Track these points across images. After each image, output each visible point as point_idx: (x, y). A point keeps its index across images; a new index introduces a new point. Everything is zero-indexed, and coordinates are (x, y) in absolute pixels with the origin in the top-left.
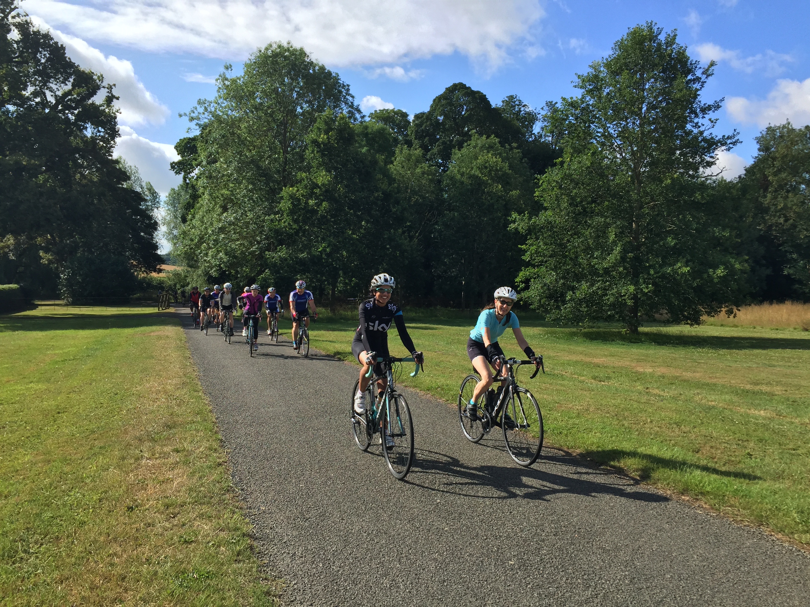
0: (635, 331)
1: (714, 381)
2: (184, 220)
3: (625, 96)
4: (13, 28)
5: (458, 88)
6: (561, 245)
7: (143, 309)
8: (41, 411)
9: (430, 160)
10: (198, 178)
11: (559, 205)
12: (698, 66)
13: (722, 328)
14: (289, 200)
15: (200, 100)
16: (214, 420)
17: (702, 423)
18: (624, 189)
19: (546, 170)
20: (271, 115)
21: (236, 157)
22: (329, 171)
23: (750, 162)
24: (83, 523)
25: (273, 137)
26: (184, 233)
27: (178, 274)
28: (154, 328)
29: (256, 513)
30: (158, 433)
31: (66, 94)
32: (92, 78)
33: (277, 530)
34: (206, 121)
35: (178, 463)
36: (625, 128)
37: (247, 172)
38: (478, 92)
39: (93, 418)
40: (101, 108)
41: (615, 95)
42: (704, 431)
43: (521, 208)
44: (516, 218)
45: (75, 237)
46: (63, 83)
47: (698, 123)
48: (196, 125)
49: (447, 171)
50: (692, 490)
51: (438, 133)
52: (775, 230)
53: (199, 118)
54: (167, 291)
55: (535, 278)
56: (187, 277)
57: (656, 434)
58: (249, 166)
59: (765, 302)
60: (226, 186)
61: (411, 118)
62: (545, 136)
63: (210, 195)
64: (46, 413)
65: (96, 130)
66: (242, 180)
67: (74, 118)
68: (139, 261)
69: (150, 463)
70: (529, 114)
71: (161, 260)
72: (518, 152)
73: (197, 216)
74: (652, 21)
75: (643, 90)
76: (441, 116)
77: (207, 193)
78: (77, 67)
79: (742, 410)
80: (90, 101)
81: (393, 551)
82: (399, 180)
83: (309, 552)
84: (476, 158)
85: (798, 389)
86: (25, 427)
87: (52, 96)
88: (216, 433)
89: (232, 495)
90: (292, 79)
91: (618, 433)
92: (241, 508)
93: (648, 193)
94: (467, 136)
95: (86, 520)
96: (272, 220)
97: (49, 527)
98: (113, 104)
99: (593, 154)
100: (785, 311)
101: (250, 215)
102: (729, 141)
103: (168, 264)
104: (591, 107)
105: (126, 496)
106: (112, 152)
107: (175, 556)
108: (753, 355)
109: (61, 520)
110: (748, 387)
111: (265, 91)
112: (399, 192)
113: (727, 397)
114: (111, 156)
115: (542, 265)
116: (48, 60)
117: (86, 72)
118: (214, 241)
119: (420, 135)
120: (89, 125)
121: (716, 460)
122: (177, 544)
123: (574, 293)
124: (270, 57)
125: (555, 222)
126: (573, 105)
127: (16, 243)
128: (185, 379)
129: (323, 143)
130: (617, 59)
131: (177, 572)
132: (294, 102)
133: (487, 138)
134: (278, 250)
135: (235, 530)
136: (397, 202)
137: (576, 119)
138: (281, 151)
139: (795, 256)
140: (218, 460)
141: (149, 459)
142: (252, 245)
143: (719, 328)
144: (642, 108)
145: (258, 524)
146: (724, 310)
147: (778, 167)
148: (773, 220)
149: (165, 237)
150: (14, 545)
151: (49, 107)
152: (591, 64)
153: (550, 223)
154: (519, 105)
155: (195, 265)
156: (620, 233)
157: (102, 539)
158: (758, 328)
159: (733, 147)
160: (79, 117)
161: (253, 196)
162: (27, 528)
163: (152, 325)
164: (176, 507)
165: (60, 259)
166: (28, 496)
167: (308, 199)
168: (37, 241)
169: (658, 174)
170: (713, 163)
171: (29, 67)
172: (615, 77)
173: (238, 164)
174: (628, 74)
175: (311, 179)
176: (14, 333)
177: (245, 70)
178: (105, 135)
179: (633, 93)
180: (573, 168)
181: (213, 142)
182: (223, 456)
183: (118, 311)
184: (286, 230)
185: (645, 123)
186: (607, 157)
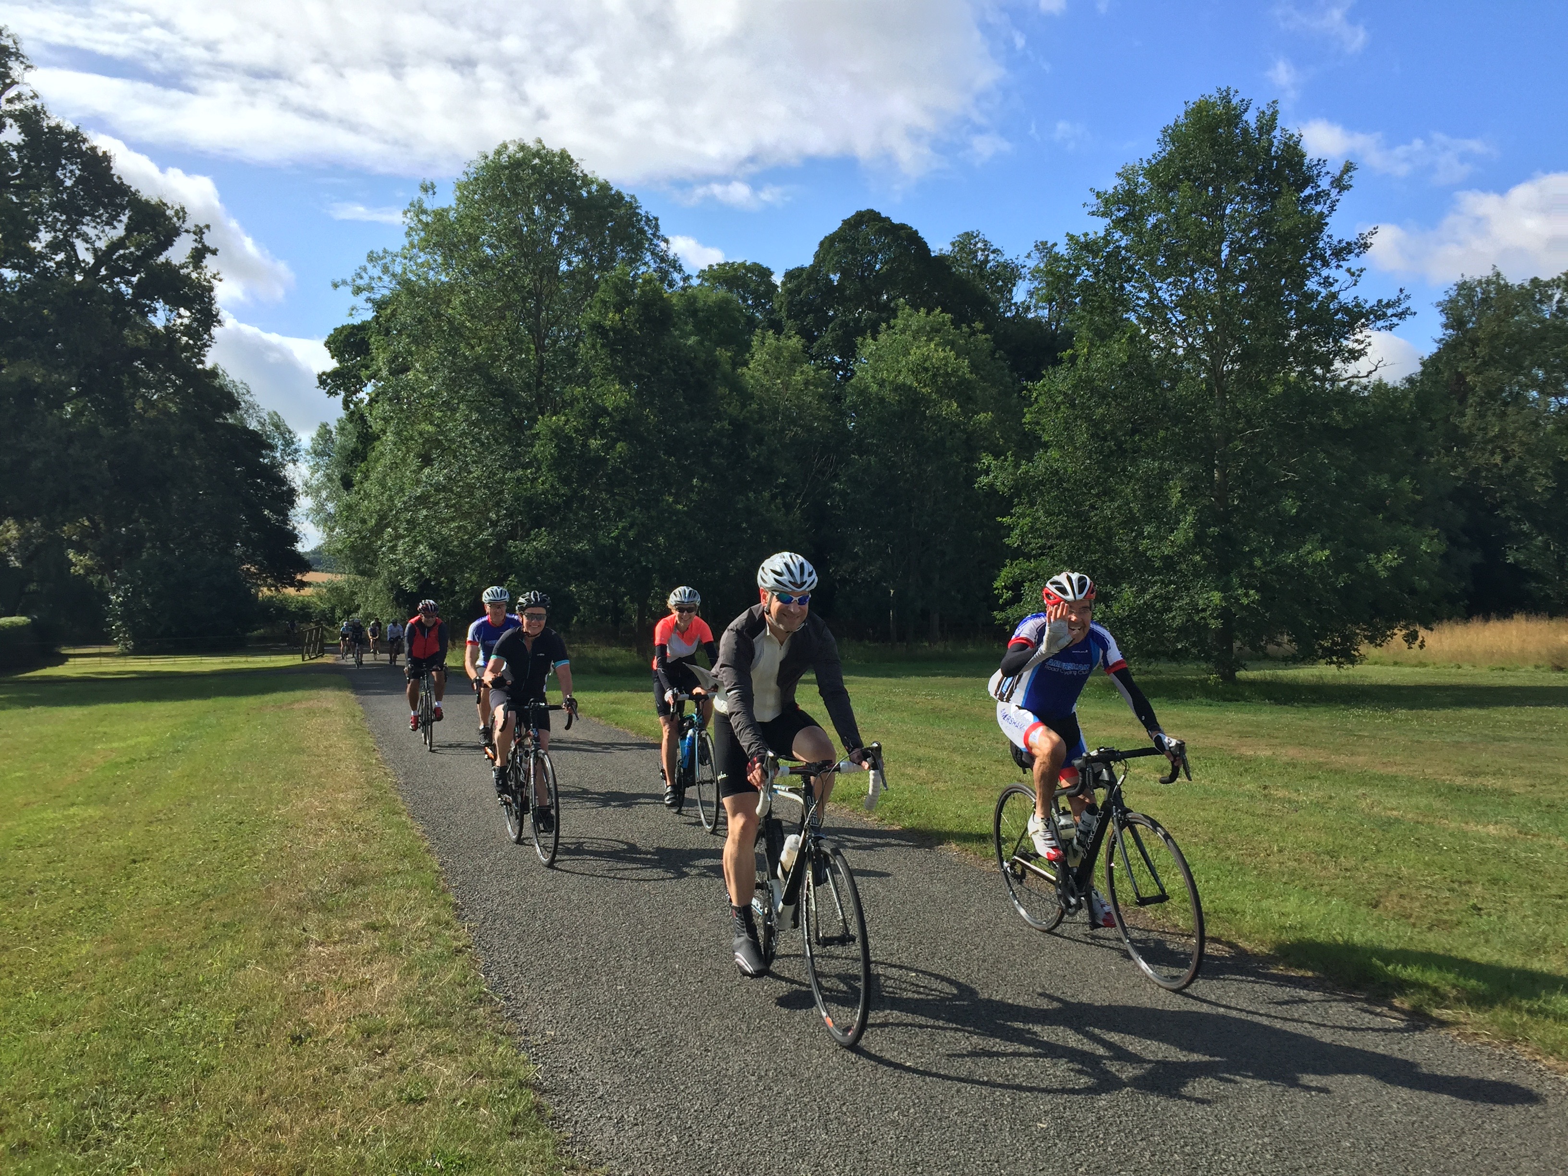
0: (1229, 677)
1: (1392, 770)
2: (347, 483)
3: (1187, 230)
4: (9, 121)
5: (865, 219)
7: (273, 658)
8: (100, 860)
9: (817, 358)
10: (373, 401)
11: (1071, 439)
12: (1324, 170)
13: (1396, 668)
14: (551, 440)
15: (372, 252)
16: (437, 867)
17: (1378, 851)
18: (1195, 407)
19: (1044, 372)
20: (510, 279)
21: (445, 359)
22: (625, 382)
23: (1431, 349)
24: (208, 1070)
25: (516, 320)
26: (349, 507)
27: (337, 588)
28: (298, 694)
29: (539, 1042)
30: (332, 895)
31: (114, 246)
32: (163, 214)
33: (582, 1073)
34: (386, 292)
35: (377, 950)
36: (1191, 291)
37: (468, 389)
38: (903, 227)
39: (202, 869)
40: (182, 271)
41: (1168, 229)
42: (1383, 867)
43: (998, 445)
44: (990, 464)
45: (137, 521)
46: (107, 224)
47: (1328, 277)
48: (367, 301)
49: (851, 378)
51: (832, 306)
52: (1486, 478)
53: (373, 288)
54: (317, 623)
55: (1031, 581)
56: (356, 593)
57: (1293, 872)
58: (470, 376)
59: (1475, 618)
60: (428, 417)
61: (778, 279)
62: (1036, 307)
63: (398, 434)
64: (110, 861)
65: (174, 313)
66: (458, 404)
67: (130, 291)
68: (261, 565)
69: (324, 951)
70: (1005, 266)
71: (304, 564)
72: (987, 339)
73: (373, 476)
74: (1229, 88)
75: (1222, 218)
76: (835, 273)
77: (391, 429)
78: (134, 194)
79: (1453, 825)
80: (162, 259)
81: (812, 1110)
82: (760, 398)
83: (650, 1113)
84: (906, 353)
85: (1556, 783)
86: (74, 891)
87: (87, 249)
88: (444, 891)
89: (489, 1009)
90: (547, 208)
91: (1218, 872)
92: (509, 1034)
93: (1239, 412)
94: (889, 312)
95: (214, 1063)
96: (519, 480)
97: (144, 1079)
98: (205, 263)
99: (1131, 339)
100: (1514, 633)
101: (476, 471)
102: (1390, 312)
103: (316, 571)
104: (1123, 252)
105: (286, 1014)
106: (204, 356)
107: (393, 1127)
108: (1462, 719)
109: (167, 1066)
110: (1459, 780)
111: (498, 232)
112: (762, 418)
113: (1423, 801)
114: (202, 362)
115: (1042, 554)
116: (79, 181)
117: (153, 203)
118: (408, 522)
119: (797, 310)
120: (159, 305)
121: (1412, 920)
122: (395, 1104)
123: (1107, 607)
124: (506, 168)
125: (1065, 469)
126: (1088, 247)
127: (22, 535)
128: (370, 791)
129: (613, 329)
130: (1168, 162)
131: (402, 1158)
132: (553, 253)
133: (928, 314)
134: (532, 537)
135: (502, 1075)
136: (759, 440)
137: (1096, 274)
138: (532, 346)
139: (1525, 527)
140: (455, 944)
141: (321, 944)
142: (481, 528)
143: (1391, 668)
144: (1220, 251)
145: (544, 1064)
146: (1400, 634)
147: (1483, 358)
148: (1481, 459)
149: (310, 518)
150: (82, 1115)
151: (83, 271)
152: (1120, 171)
153: (1057, 472)
154: (983, 250)
155: (370, 569)
156: (1192, 489)
157: (249, 1098)
158: (1467, 668)
159: (1400, 322)
160: (141, 290)
161: (479, 433)
162: (103, 1082)
163: (293, 690)
164: (385, 1034)
165: (107, 565)
166: (96, 1021)
167: (587, 438)
168: (64, 532)
169: (1258, 376)
170: (1361, 353)
171: (41, 194)
172: (1167, 193)
173: (450, 373)
174: (1191, 188)
175: (591, 399)
176: (27, 711)
177: (458, 193)
178: (191, 323)
179: (1201, 223)
180: (1093, 366)
181: (400, 333)
182: (462, 935)
183: (224, 663)
184: (546, 497)
185: (1227, 280)
186: (1158, 347)
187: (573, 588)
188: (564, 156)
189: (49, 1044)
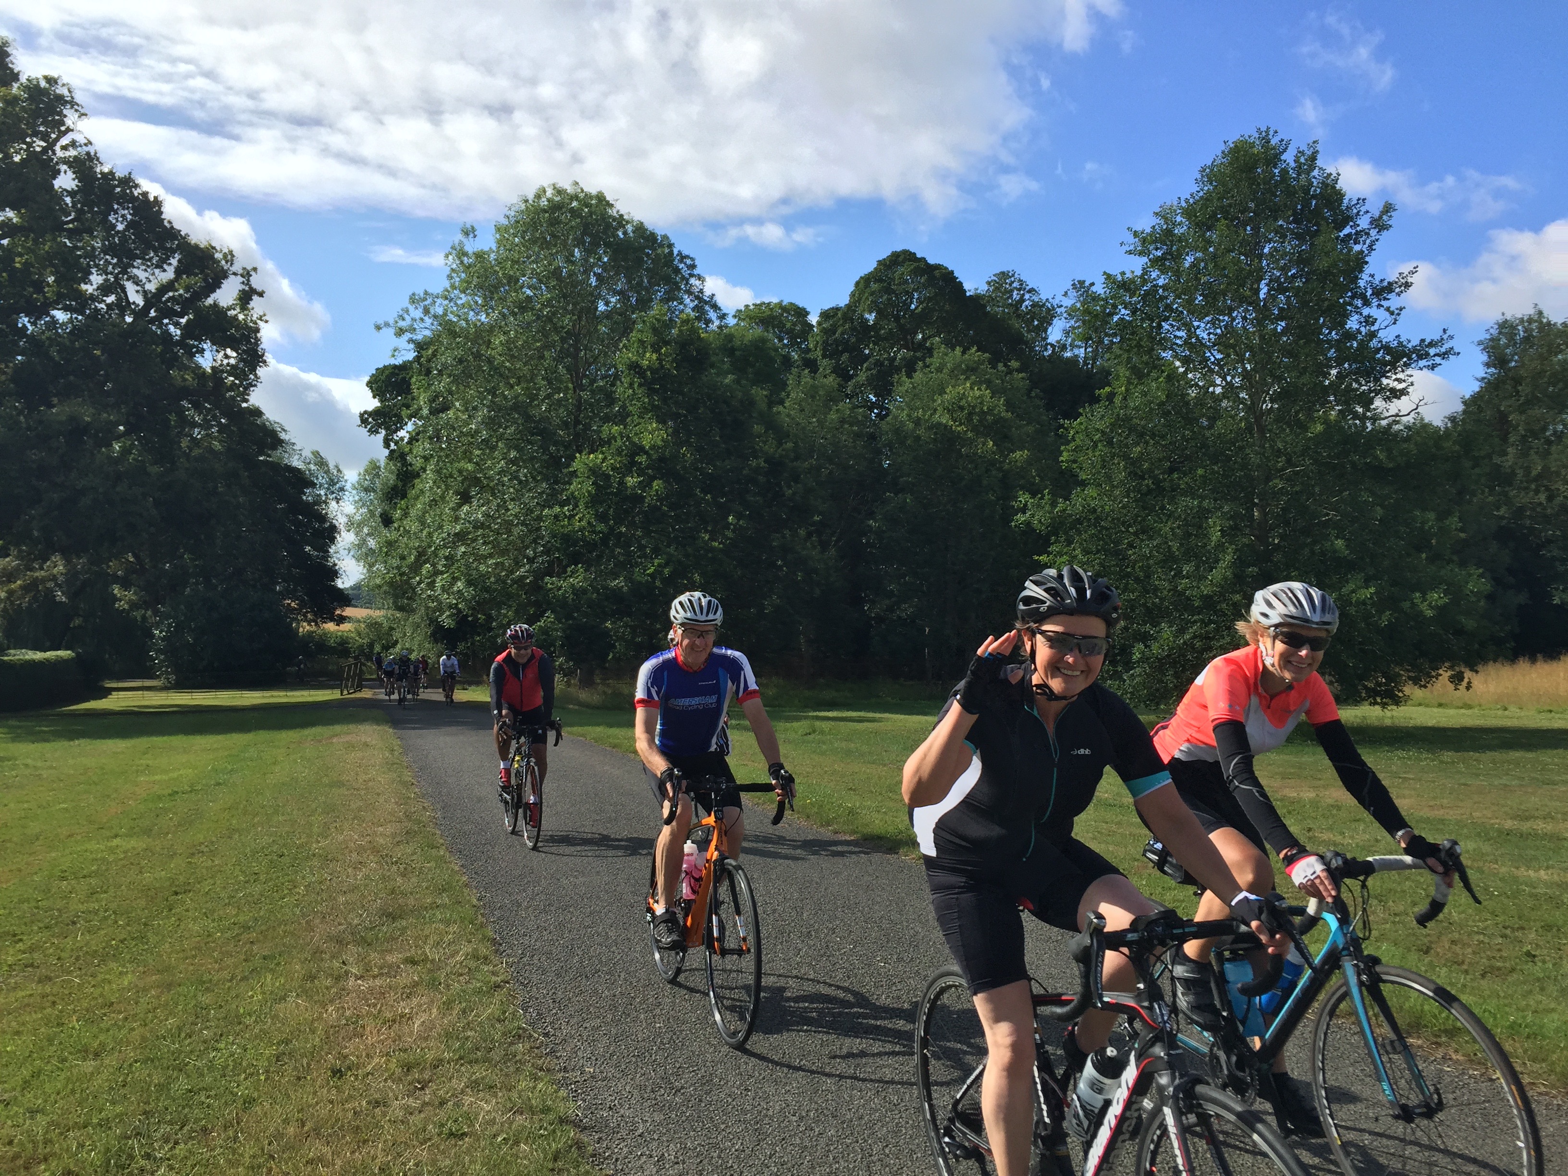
1: (1440, 813)
2: (387, 521)
3: (1224, 269)
4: (63, 167)
5: (900, 259)
6: (1117, 553)
7: (313, 692)
8: (142, 891)
9: (852, 397)
10: (413, 439)
11: (1109, 477)
12: (1363, 209)
13: (1440, 710)
14: (588, 477)
15: (414, 294)
16: (475, 902)
18: (1234, 445)
19: (1081, 410)
20: (549, 319)
21: (485, 398)
22: (662, 421)
23: (1472, 388)
24: (249, 1102)
25: (554, 359)
26: (390, 544)
27: (376, 623)
28: (338, 728)
29: (578, 1079)
30: (371, 929)
31: (164, 289)
32: (212, 257)
33: (622, 1111)
34: (428, 333)
35: (416, 984)
36: (1229, 330)
37: (506, 427)
38: (938, 267)
39: (243, 901)
40: (229, 313)
41: (1206, 267)
43: (1033, 484)
44: (1026, 502)
45: (182, 557)
46: (157, 267)
47: (1369, 316)
48: (409, 342)
49: (887, 415)
50: (1426, 1026)
51: (867, 346)
52: (1530, 517)
53: (415, 329)
54: (356, 658)
56: (394, 629)
58: (509, 415)
59: (1521, 659)
60: (467, 456)
61: (813, 319)
62: (1072, 346)
63: (438, 472)
64: (152, 893)
65: (221, 354)
66: (497, 442)
67: (179, 332)
68: (302, 600)
69: (364, 985)
70: (1041, 305)
71: (344, 598)
72: (1023, 378)
73: (413, 513)
74: (1268, 128)
75: (1261, 256)
76: (870, 312)
77: (431, 467)
78: (184, 238)
79: (1504, 870)
80: (210, 301)
81: (854, 1151)
82: (796, 437)
83: (690, 1152)
84: (942, 392)
86: (116, 922)
87: (137, 292)
88: (482, 926)
89: (527, 1046)
90: (586, 250)
92: (548, 1070)
93: (1279, 450)
94: (924, 351)
95: (256, 1095)
96: (556, 517)
97: (187, 1110)
98: (252, 304)
99: (1169, 378)
100: (1562, 674)
101: (514, 508)
102: (1432, 351)
103: (356, 607)
104: (1161, 291)
105: (326, 1047)
106: (249, 395)
107: (434, 1162)
108: (1509, 762)
109: (208, 1097)
110: (1509, 824)
111: (538, 274)
112: (797, 458)
114: (247, 401)
116: (130, 225)
117: (202, 246)
118: (446, 558)
119: (832, 349)
120: (207, 346)
121: (1465, 967)
122: (436, 1139)
123: (1146, 647)
124: (545, 211)
125: (1103, 509)
126: (1126, 285)
127: (68, 571)
128: (409, 825)
129: (649, 368)
130: (1206, 200)
132: (592, 294)
133: (964, 353)
134: (569, 573)
135: (542, 1112)
136: (795, 478)
137: (1134, 312)
138: (570, 385)
140: (494, 979)
141: (361, 977)
142: (518, 564)
143: (1435, 710)
144: (1258, 290)
145: (585, 1101)
146: (1445, 675)
147: (1527, 395)
148: (1523, 499)
149: (352, 553)
150: (125, 1145)
151: (133, 312)
152: (1158, 210)
153: (1094, 511)
154: (1019, 290)
155: (408, 605)
156: (1231, 527)
157: (291, 1130)
158: (1513, 710)
159: (1442, 362)
160: (188, 331)
161: (518, 471)
162: (145, 1113)
163: (332, 724)
164: (424, 1069)
165: (151, 600)
166: (138, 1051)
167: (624, 476)
168: (109, 567)
169: (1297, 413)
170: (1403, 392)
171: (94, 238)
172: (1205, 233)
173: (489, 412)
174: (1228, 226)
175: (628, 438)
176: (72, 743)
177: (498, 236)
178: (237, 363)
179: (1239, 260)
180: (1132, 405)
181: (440, 373)
182: (502, 970)
183: (264, 697)
184: (583, 534)
185: (1266, 317)
186: (1197, 385)
187: (608, 624)
188: (601, 198)
189: (93, 1073)
